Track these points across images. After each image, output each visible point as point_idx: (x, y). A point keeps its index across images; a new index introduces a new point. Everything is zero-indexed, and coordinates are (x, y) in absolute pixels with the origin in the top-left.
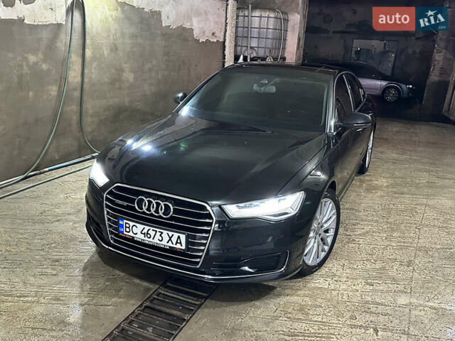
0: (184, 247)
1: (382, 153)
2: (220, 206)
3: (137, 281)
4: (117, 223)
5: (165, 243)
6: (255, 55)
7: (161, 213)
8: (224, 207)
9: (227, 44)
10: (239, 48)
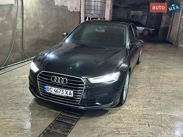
0: (72, 96)
1: (145, 56)
2: (87, 79)
3: (52, 110)
4: (43, 87)
5: (64, 95)
6: (93, 17)
7: (62, 82)
8: (89, 79)
9: (81, 12)
10: (86, 14)
